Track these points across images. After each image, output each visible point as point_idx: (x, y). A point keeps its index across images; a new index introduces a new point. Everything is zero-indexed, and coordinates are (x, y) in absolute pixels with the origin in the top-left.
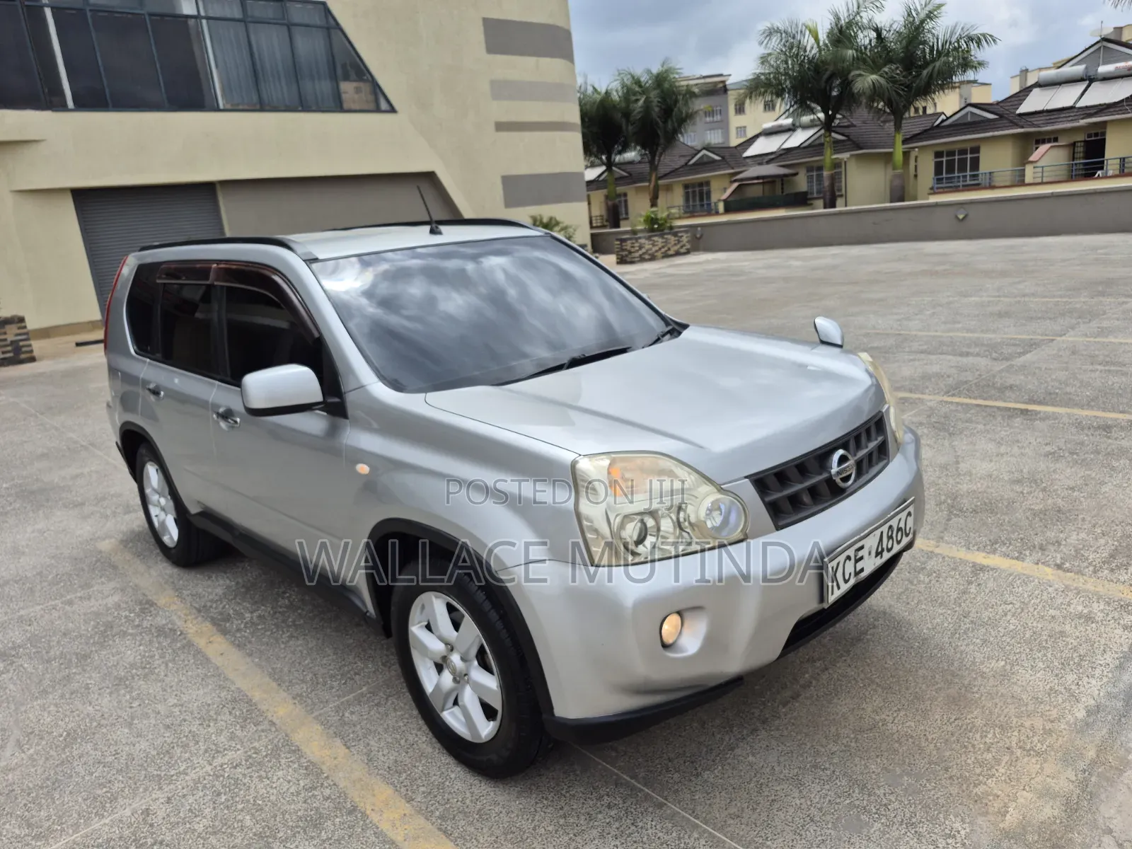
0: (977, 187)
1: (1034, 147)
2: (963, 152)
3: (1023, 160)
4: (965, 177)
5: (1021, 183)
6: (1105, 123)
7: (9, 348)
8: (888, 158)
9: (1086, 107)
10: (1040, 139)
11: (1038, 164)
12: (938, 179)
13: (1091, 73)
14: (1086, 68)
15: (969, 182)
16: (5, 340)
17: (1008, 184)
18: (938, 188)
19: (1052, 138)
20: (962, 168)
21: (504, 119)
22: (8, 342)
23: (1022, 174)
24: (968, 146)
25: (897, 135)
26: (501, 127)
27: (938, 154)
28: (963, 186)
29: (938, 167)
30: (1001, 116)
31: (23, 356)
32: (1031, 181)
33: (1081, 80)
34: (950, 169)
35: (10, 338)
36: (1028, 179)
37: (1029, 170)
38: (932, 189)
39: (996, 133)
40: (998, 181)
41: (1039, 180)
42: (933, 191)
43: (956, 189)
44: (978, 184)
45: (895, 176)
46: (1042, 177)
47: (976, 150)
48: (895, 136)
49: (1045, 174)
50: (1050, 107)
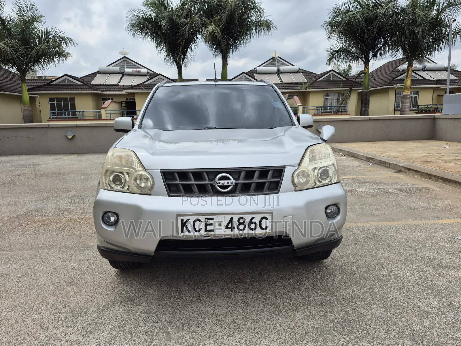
0: (76, 119)
1: (103, 102)
2: (65, 99)
3: (99, 107)
4: (68, 112)
5: (100, 119)
6: (134, 93)
8: (20, 99)
9: (123, 86)
10: (105, 98)
11: (107, 109)
12: (53, 113)
13: (123, 72)
14: (120, 68)
15: (71, 116)
17: (92, 118)
18: (53, 118)
19: (110, 98)
20: (66, 108)
23: (100, 113)
24: (68, 97)
25: (23, 85)
27: (51, 100)
28: (68, 118)
29: (52, 107)
30: (84, 84)
32: (105, 118)
33: (119, 73)
34: (59, 107)
36: (104, 116)
37: (103, 112)
38: (50, 118)
39: (82, 91)
40: (87, 116)
41: (109, 118)
42: (50, 120)
43: (64, 119)
44: (77, 118)
45: (25, 109)
46: (110, 116)
47: (73, 99)
48: (22, 85)
49: (112, 115)
50: (107, 83)
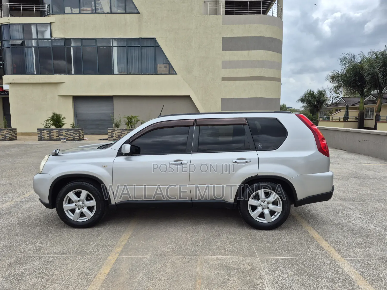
7: (4, 137)
16: (3, 134)
21: (227, 76)
22: (4, 135)
26: (224, 79)
31: (6, 139)
35: (4, 134)
